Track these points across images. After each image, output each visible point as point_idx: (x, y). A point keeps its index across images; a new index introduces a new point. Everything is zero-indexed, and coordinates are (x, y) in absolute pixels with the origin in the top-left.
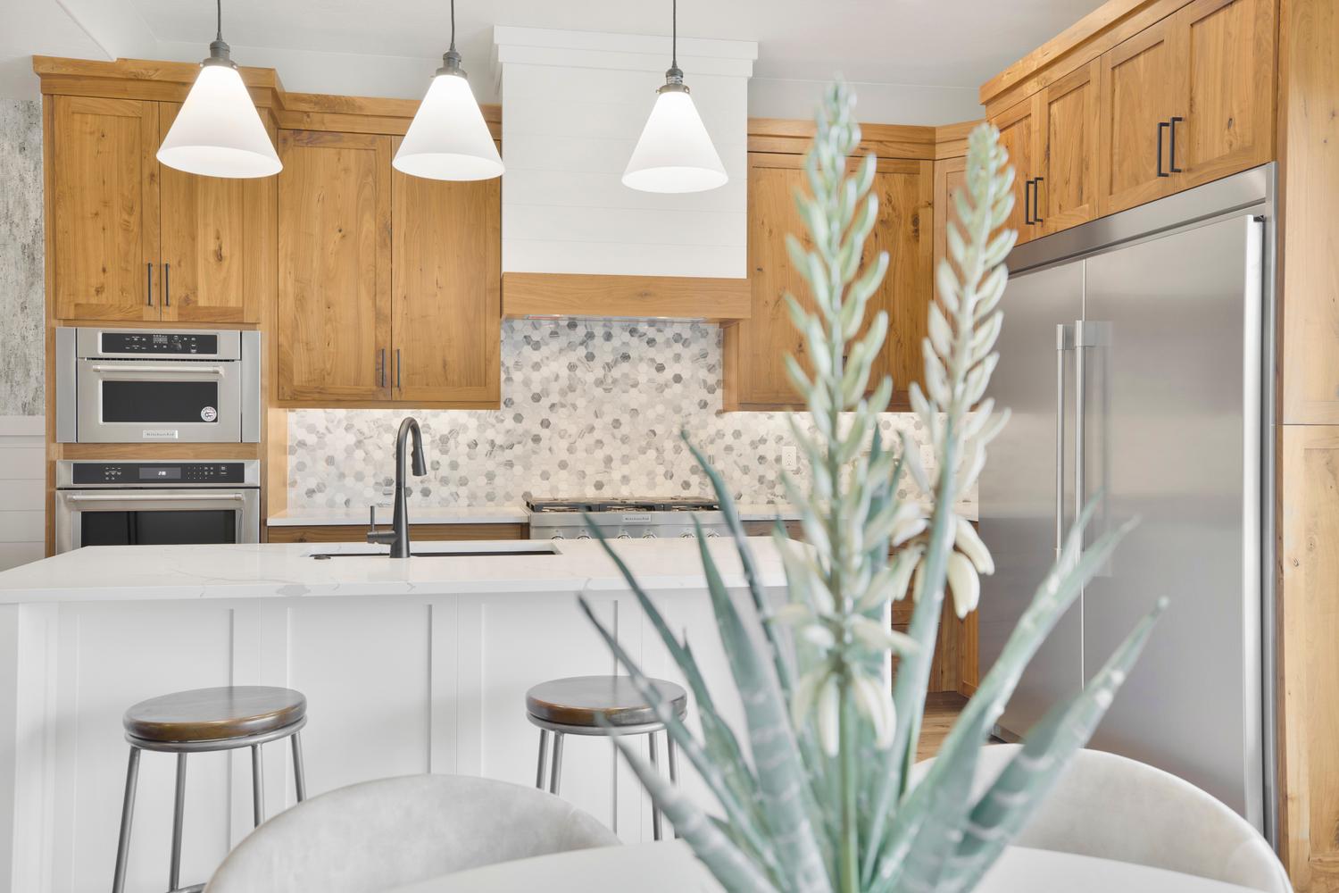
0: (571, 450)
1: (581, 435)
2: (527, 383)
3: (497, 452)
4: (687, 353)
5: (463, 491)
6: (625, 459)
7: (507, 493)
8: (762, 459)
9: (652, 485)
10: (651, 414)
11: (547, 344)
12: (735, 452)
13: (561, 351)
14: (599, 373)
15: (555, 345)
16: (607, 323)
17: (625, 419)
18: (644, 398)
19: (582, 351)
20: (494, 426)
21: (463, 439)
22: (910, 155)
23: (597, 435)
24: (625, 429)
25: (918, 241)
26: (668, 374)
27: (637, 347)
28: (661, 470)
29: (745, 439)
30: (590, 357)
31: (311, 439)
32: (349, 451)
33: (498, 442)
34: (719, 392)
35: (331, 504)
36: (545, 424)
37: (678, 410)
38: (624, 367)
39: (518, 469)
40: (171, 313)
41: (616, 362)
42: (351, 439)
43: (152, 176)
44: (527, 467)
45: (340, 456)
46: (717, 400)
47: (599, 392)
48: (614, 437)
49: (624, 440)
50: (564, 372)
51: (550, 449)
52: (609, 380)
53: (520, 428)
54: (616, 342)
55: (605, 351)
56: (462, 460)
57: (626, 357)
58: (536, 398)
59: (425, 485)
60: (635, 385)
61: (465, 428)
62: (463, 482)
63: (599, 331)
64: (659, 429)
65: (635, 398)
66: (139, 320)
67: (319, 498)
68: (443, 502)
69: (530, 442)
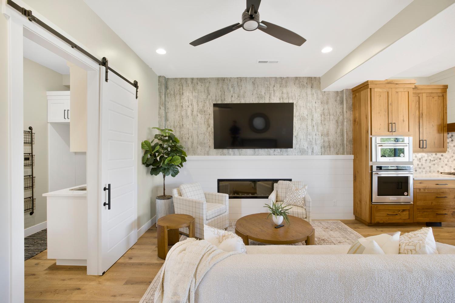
0: (448, 161)
1: (450, 158)
3: (431, 162)
5: (424, 170)
7: (434, 171)
19: (450, 139)
20: (430, 156)
21: (424, 159)
23: (454, 158)
30: (452, 140)
33: (432, 160)
36: (442, 155)
39: (436, 165)
43: (390, 104)
44: (438, 165)
51: (443, 161)
53: (436, 156)
56: (424, 164)
59: (416, 169)
61: (424, 157)
62: (424, 168)
68: (420, 173)
69: (439, 159)
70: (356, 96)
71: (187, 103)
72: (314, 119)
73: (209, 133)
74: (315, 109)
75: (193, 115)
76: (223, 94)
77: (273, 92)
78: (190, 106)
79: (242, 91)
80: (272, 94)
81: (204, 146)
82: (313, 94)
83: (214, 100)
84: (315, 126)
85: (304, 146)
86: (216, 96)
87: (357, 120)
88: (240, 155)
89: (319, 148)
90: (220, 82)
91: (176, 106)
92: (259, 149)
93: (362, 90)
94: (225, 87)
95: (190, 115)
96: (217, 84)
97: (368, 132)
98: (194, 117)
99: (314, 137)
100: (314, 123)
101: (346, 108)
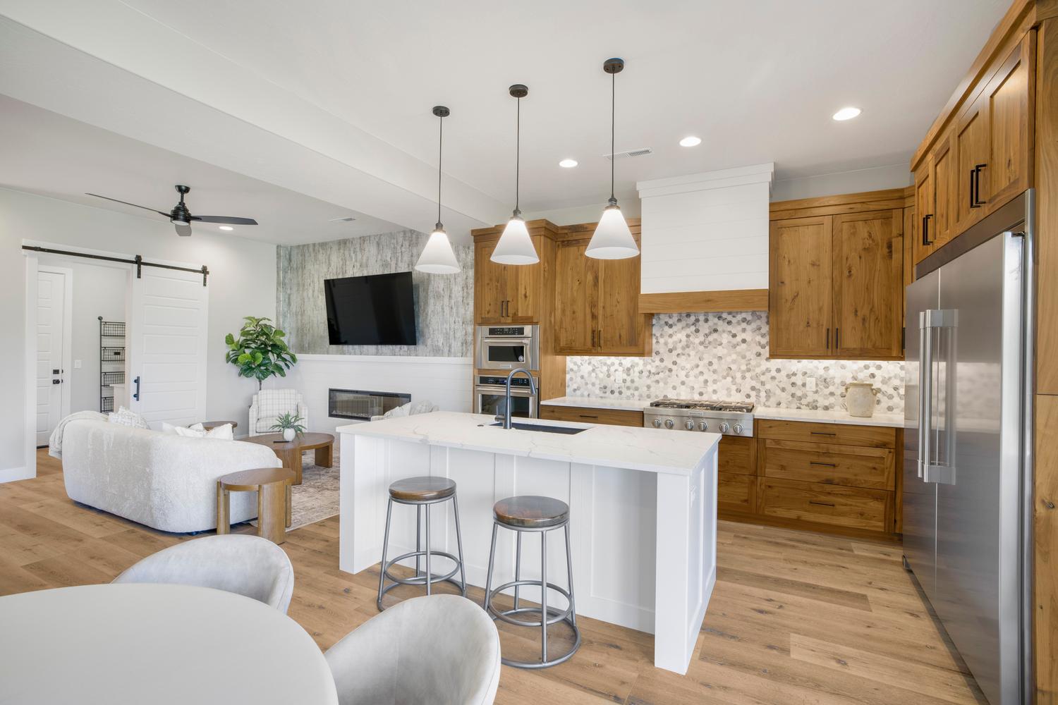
0: (687, 376)
1: (692, 369)
2: (666, 344)
3: (652, 376)
4: (749, 328)
5: (636, 393)
8: (793, 384)
9: (729, 395)
10: (729, 359)
11: (676, 325)
12: (776, 380)
13: (682, 328)
14: (702, 338)
15: (680, 325)
16: (706, 314)
18: (725, 351)
19: (693, 328)
21: (637, 369)
22: (886, 207)
23: (700, 369)
24: (715, 366)
25: (891, 258)
26: (739, 339)
27: (721, 325)
28: (734, 388)
29: (784, 373)
30: (697, 331)
31: (575, 368)
32: (590, 373)
33: (652, 371)
34: (767, 348)
35: (582, 395)
36: (675, 363)
37: (744, 357)
38: (715, 335)
39: (661, 384)
40: (509, 320)
41: (710, 333)
42: (590, 368)
44: (666, 383)
45: (586, 376)
46: (766, 352)
47: (701, 348)
48: (709, 371)
49: (715, 372)
50: (684, 339)
51: (677, 375)
52: (707, 342)
53: (663, 365)
54: (710, 323)
55: (705, 328)
56: (636, 379)
57: (716, 331)
58: (670, 351)
59: (620, 389)
60: (721, 344)
61: (637, 364)
62: (637, 389)
63: (702, 318)
64: (734, 367)
65: (720, 351)
66: (499, 323)
67: (578, 392)
68: (628, 398)
69: (667, 371)
71: (309, 280)
72: (453, 296)
74: (455, 279)
75: (314, 297)
76: (345, 264)
77: (400, 254)
78: (312, 284)
80: (400, 259)
83: (335, 273)
84: (453, 307)
85: (438, 341)
86: (337, 268)
88: (361, 354)
89: (459, 344)
90: (341, 245)
91: (299, 284)
92: (383, 346)
96: (339, 248)
99: (453, 326)
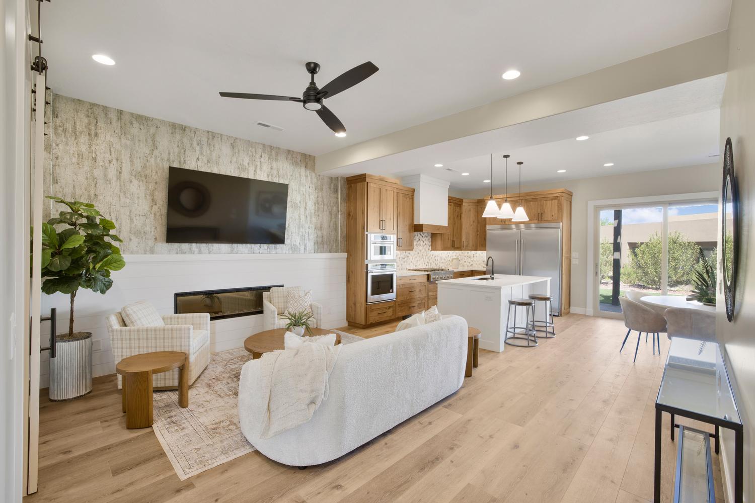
1: (414, 256)
3: (403, 259)
4: (427, 239)
6: (419, 261)
7: (404, 268)
12: (432, 258)
17: (419, 252)
20: (402, 254)
29: (434, 256)
37: (426, 250)
38: (419, 242)
39: (406, 263)
43: (382, 201)
46: (430, 248)
60: (421, 245)
65: (420, 248)
69: (407, 257)
70: (351, 186)
71: (108, 156)
72: (308, 208)
73: (155, 214)
74: (309, 195)
75: (122, 180)
76: (182, 152)
77: (259, 163)
78: (114, 161)
79: (214, 154)
80: (259, 167)
81: (144, 237)
82: (307, 176)
83: (166, 159)
84: (308, 216)
85: (295, 241)
86: (169, 154)
87: (352, 214)
88: (209, 253)
89: (313, 244)
90: (177, 130)
91: (80, 156)
92: (239, 245)
93: (359, 182)
94: (185, 140)
95: (115, 179)
96: (172, 133)
97: (364, 228)
98: (122, 184)
99: (307, 231)
100: (307, 212)
101: (341, 199)
